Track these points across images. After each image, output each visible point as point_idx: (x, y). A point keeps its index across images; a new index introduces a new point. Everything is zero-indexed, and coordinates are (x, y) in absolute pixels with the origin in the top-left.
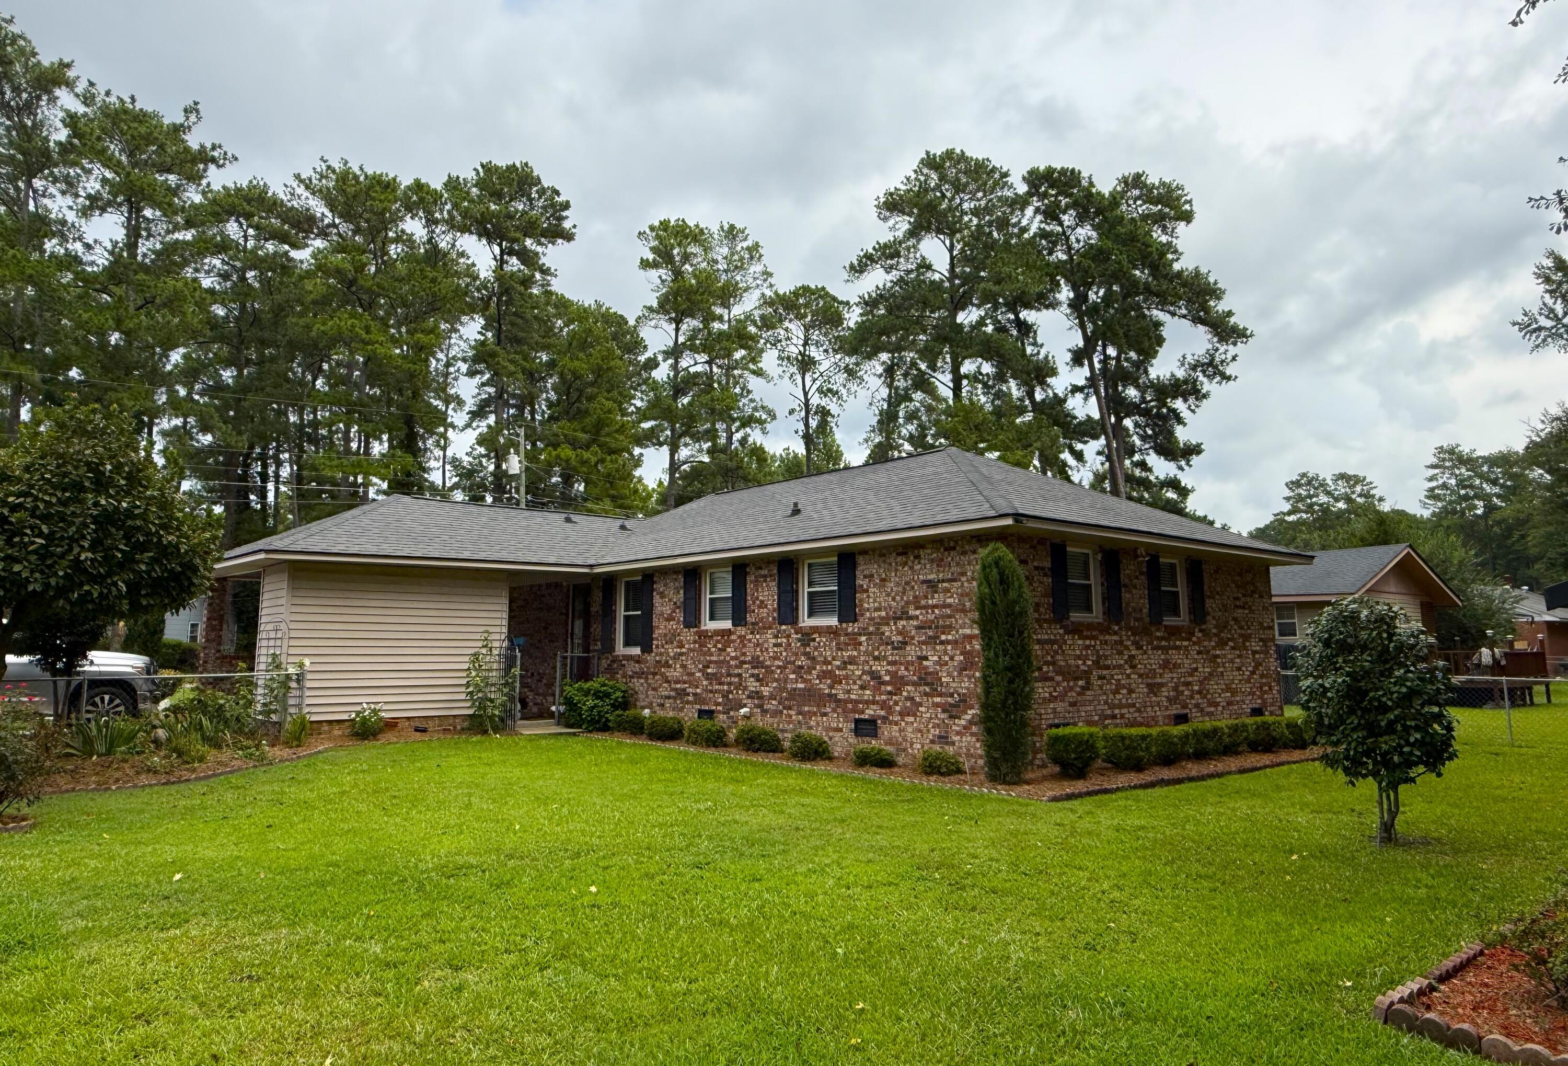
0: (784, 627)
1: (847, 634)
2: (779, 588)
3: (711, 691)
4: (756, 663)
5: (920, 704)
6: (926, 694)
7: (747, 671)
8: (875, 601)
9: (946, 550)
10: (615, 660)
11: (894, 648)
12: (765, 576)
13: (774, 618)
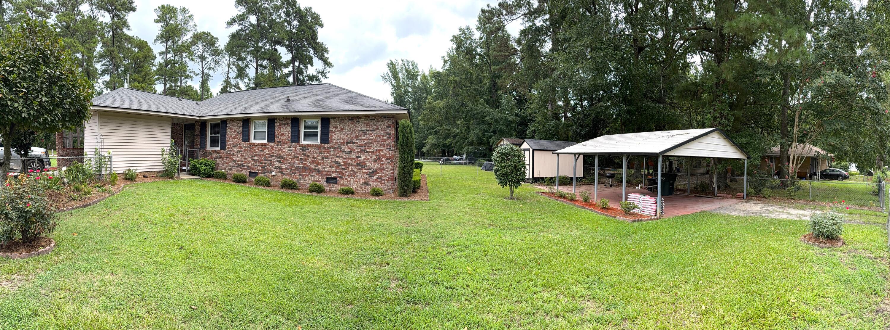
0: (293, 144)
1: (324, 148)
2: (292, 129)
3: (256, 166)
4: (279, 156)
5: (357, 172)
6: (359, 169)
7: (274, 159)
8: (338, 136)
9: (371, 120)
10: (207, 152)
11: (346, 153)
12: (285, 124)
13: (289, 140)
